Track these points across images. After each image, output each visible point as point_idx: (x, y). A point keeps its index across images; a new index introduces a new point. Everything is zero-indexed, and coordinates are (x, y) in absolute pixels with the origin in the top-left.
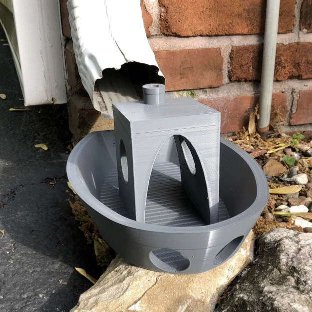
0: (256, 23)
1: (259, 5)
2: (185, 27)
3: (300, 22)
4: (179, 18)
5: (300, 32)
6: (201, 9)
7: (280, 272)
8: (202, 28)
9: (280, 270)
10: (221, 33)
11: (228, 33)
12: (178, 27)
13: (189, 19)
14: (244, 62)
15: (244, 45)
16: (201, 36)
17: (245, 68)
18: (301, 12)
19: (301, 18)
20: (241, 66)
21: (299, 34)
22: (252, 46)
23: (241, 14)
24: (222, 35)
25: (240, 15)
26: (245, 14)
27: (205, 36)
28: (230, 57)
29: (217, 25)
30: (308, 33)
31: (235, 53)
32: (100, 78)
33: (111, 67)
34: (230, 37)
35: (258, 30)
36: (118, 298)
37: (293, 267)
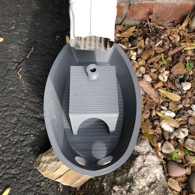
9: (127, 175)
36: (54, 172)
37: (133, 178)
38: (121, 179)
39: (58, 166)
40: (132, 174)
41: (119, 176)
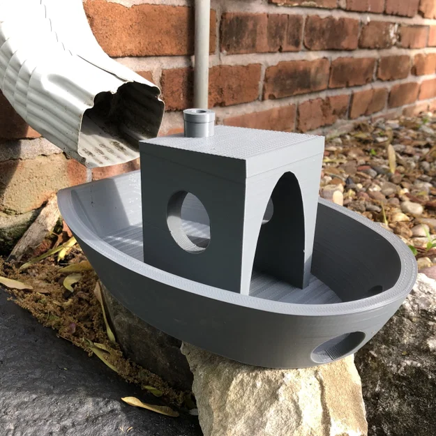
0: (184, 42)
1: (186, 21)
2: (114, 45)
3: (220, 42)
4: (106, 33)
5: (221, 54)
6: (130, 23)
7: (411, 320)
8: (131, 46)
9: (409, 318)
10: (151, 54)
11: (157, 54)
12: (106, 44)
13: (118, 34)
14: (175, 89)
15: (173, 68)
16: (131, 56)
17: (176, 95)
18: (220, 32)
19: (220, 38)
20: (172, 92)
21: (220, 56)
22: (182, 70)
23: (170, 32)
24: (152, 56)
25: (168, 33)
26: (173, 31)
27: (134, 57)
28: (161, 83)
29: (146, 43)
30: (227, 55)
31: (165, 77)
32: (91, 107)
33: (107, 91)
34: (159, 58)
35: (186, 50)
36: (299, 424)
37: (422, 310)
38: (410, 333)
39: (291, 406)
40: (412, 307)
41: (401, 335)
